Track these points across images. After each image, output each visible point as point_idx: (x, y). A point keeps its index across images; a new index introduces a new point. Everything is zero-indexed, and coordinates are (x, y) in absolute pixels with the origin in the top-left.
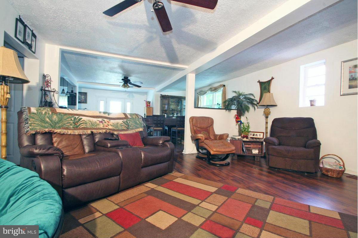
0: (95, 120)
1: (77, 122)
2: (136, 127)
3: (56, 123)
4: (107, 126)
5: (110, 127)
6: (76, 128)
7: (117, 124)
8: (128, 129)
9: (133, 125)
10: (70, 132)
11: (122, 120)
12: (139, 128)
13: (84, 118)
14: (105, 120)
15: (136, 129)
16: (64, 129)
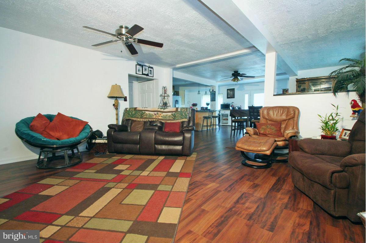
0: (153, 113)
1: (142, 115)
2: (181, 118)
3: (133, 115)
4: (157, 117)
5: (160, 118)
6: (142, 118)
7: (167, 115)
8: (174, 119)
9: (178, 116)
10: (139, 119)
11: (171, 113)
12: (183, 119)
13: (147, 112)
14: (159, 113)
15: (181, 119)
16: (136, 118)
